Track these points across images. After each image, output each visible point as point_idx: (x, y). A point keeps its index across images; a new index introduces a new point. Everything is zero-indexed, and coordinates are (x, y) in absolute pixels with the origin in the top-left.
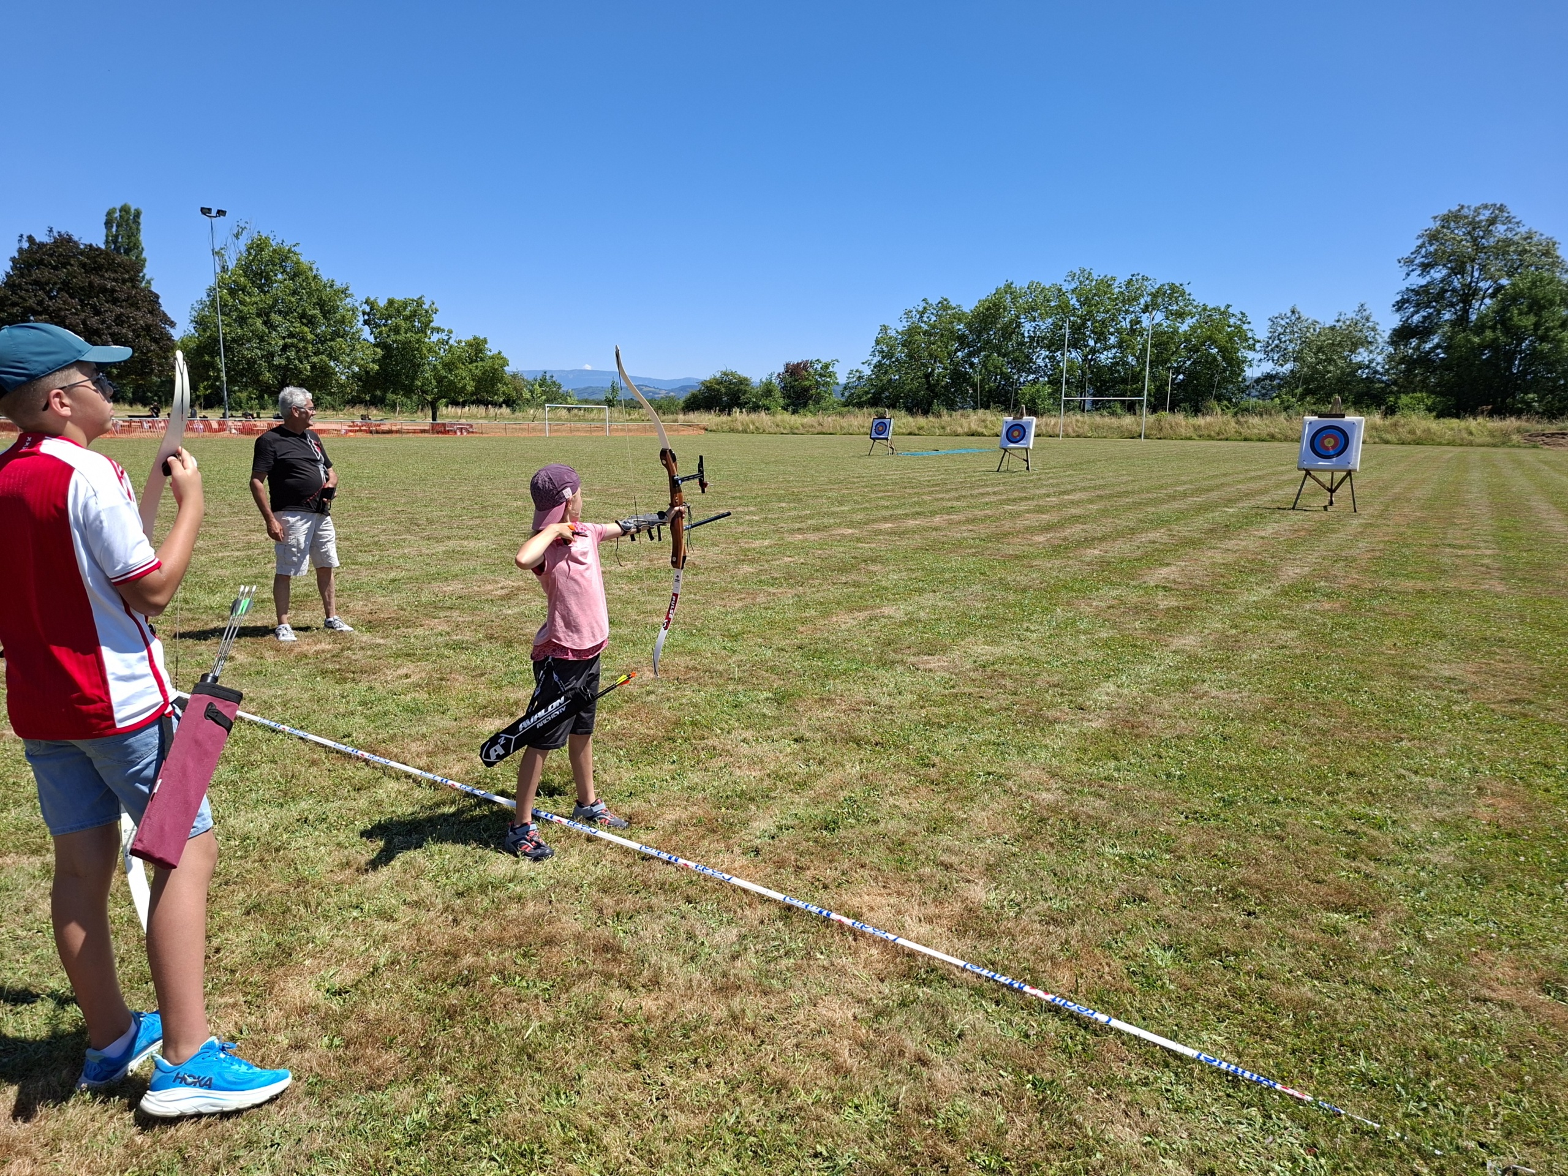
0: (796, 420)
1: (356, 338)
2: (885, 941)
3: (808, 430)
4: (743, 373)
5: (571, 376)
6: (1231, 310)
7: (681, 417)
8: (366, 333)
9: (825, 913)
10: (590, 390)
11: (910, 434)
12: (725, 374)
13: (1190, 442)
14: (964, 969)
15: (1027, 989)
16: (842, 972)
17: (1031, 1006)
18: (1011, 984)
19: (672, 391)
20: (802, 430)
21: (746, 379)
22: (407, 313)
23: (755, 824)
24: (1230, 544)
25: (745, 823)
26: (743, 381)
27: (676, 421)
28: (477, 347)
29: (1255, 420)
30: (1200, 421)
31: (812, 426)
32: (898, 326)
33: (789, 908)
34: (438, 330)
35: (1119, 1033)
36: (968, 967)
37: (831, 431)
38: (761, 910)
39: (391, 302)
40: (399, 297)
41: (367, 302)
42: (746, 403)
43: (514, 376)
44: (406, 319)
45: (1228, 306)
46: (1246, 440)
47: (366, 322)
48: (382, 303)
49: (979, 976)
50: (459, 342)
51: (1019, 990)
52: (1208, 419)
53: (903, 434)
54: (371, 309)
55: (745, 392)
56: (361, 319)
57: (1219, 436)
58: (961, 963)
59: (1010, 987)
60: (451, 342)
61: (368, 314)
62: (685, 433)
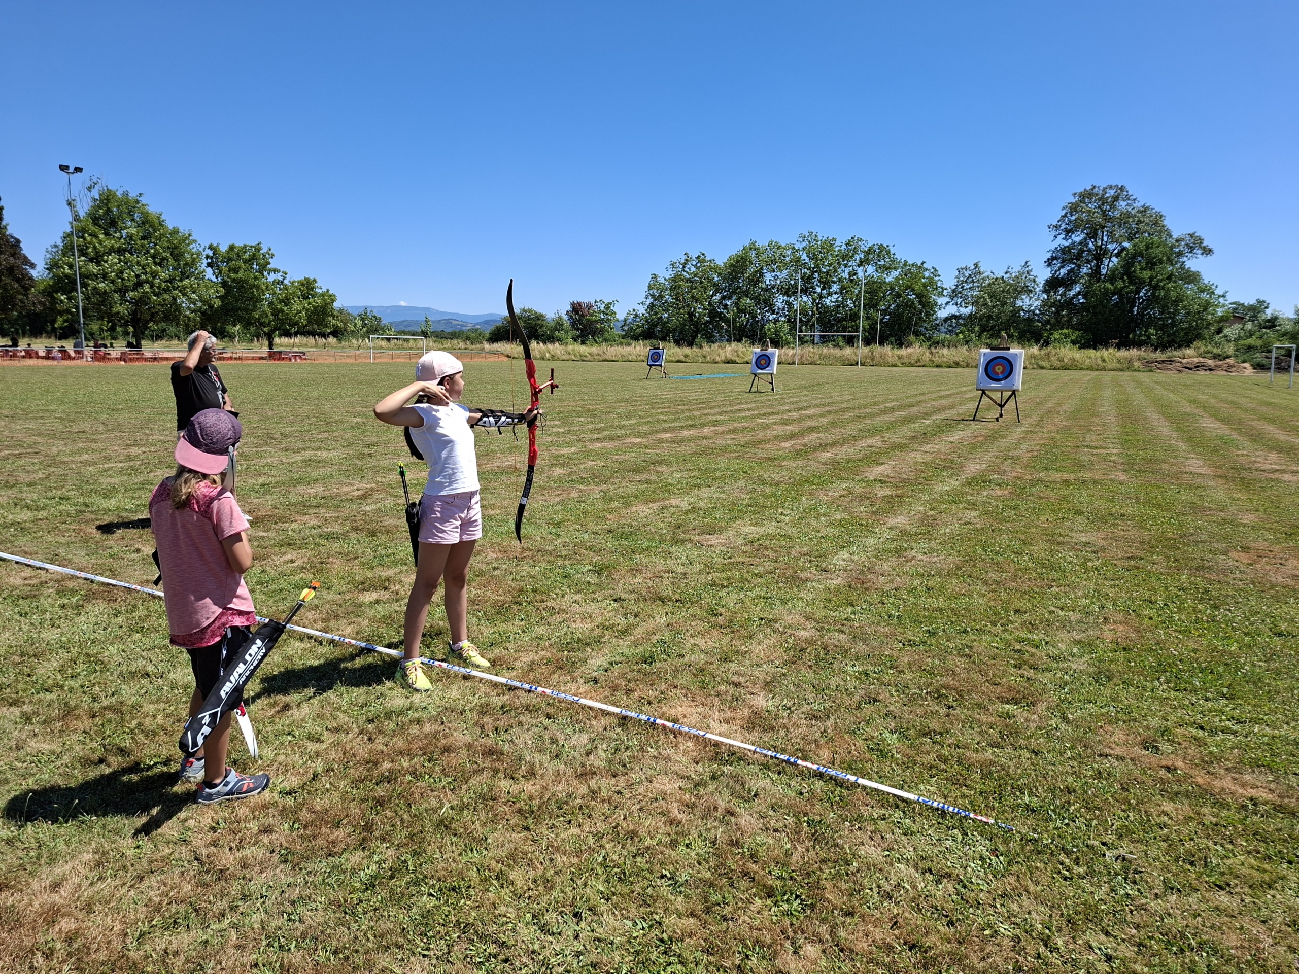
0: (584, 349)
1: (200, 277)
2: (696, 737)
3: (593, 358)
4: (539, 309)
5: (389, 311)
6: (925, 266)
7: (487, 346)
8: (209, 273)
9: (652, 720)
10: (405, 324)
11: (678, 361)
12: (524, 310)
13: (895, 369)
14: (755, 752)
15: (799, 762)
16: (668, 759)
17: (804, 774)
18: (788, 760)
19: (478, 324)
20: (589, 358)
21: (542, 315)
22: (246, 256)
23: (592, 662)
24: (928, 448)
25: (585, 661)
26: (539, 317)
27: (483, 349)
28: (308, 286)
29: (945, 351)
30: (904, 352)
31: (599, 355)
32: (665, 275)
33: (625, 718)
34: (275, 271)
35: (864, 788)
36: (758, 750)
37: (614, 358)
38: (605, 721)
39: (232, 248)
40: (239, 244)
41: (210, 247)
42: (543, 335)
43: (341, 311)
44: (245, 262)
45: (923, 263)
46: (937, 366)
47: (209, 265)
48: (224, 248)
49: (766, 756)
50: (292, 283)
51: (795, 764)
52: (909, 350)
53: (672, 361)
54: (214, 254)
55: (542, 326)
56: (205, 262)
57: (918, 363)
58: (753, 748)
59: (787, 762)
60: (286, 282)
61: (211, 258)
62: (492, 360)
